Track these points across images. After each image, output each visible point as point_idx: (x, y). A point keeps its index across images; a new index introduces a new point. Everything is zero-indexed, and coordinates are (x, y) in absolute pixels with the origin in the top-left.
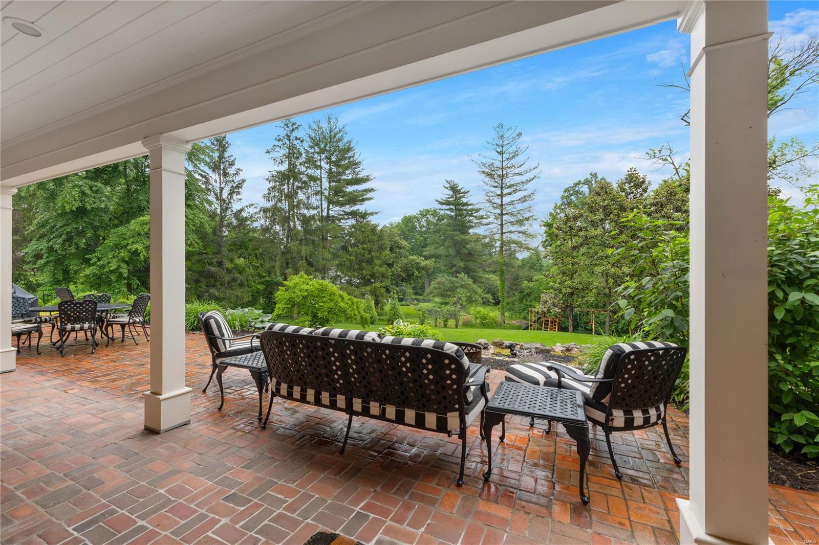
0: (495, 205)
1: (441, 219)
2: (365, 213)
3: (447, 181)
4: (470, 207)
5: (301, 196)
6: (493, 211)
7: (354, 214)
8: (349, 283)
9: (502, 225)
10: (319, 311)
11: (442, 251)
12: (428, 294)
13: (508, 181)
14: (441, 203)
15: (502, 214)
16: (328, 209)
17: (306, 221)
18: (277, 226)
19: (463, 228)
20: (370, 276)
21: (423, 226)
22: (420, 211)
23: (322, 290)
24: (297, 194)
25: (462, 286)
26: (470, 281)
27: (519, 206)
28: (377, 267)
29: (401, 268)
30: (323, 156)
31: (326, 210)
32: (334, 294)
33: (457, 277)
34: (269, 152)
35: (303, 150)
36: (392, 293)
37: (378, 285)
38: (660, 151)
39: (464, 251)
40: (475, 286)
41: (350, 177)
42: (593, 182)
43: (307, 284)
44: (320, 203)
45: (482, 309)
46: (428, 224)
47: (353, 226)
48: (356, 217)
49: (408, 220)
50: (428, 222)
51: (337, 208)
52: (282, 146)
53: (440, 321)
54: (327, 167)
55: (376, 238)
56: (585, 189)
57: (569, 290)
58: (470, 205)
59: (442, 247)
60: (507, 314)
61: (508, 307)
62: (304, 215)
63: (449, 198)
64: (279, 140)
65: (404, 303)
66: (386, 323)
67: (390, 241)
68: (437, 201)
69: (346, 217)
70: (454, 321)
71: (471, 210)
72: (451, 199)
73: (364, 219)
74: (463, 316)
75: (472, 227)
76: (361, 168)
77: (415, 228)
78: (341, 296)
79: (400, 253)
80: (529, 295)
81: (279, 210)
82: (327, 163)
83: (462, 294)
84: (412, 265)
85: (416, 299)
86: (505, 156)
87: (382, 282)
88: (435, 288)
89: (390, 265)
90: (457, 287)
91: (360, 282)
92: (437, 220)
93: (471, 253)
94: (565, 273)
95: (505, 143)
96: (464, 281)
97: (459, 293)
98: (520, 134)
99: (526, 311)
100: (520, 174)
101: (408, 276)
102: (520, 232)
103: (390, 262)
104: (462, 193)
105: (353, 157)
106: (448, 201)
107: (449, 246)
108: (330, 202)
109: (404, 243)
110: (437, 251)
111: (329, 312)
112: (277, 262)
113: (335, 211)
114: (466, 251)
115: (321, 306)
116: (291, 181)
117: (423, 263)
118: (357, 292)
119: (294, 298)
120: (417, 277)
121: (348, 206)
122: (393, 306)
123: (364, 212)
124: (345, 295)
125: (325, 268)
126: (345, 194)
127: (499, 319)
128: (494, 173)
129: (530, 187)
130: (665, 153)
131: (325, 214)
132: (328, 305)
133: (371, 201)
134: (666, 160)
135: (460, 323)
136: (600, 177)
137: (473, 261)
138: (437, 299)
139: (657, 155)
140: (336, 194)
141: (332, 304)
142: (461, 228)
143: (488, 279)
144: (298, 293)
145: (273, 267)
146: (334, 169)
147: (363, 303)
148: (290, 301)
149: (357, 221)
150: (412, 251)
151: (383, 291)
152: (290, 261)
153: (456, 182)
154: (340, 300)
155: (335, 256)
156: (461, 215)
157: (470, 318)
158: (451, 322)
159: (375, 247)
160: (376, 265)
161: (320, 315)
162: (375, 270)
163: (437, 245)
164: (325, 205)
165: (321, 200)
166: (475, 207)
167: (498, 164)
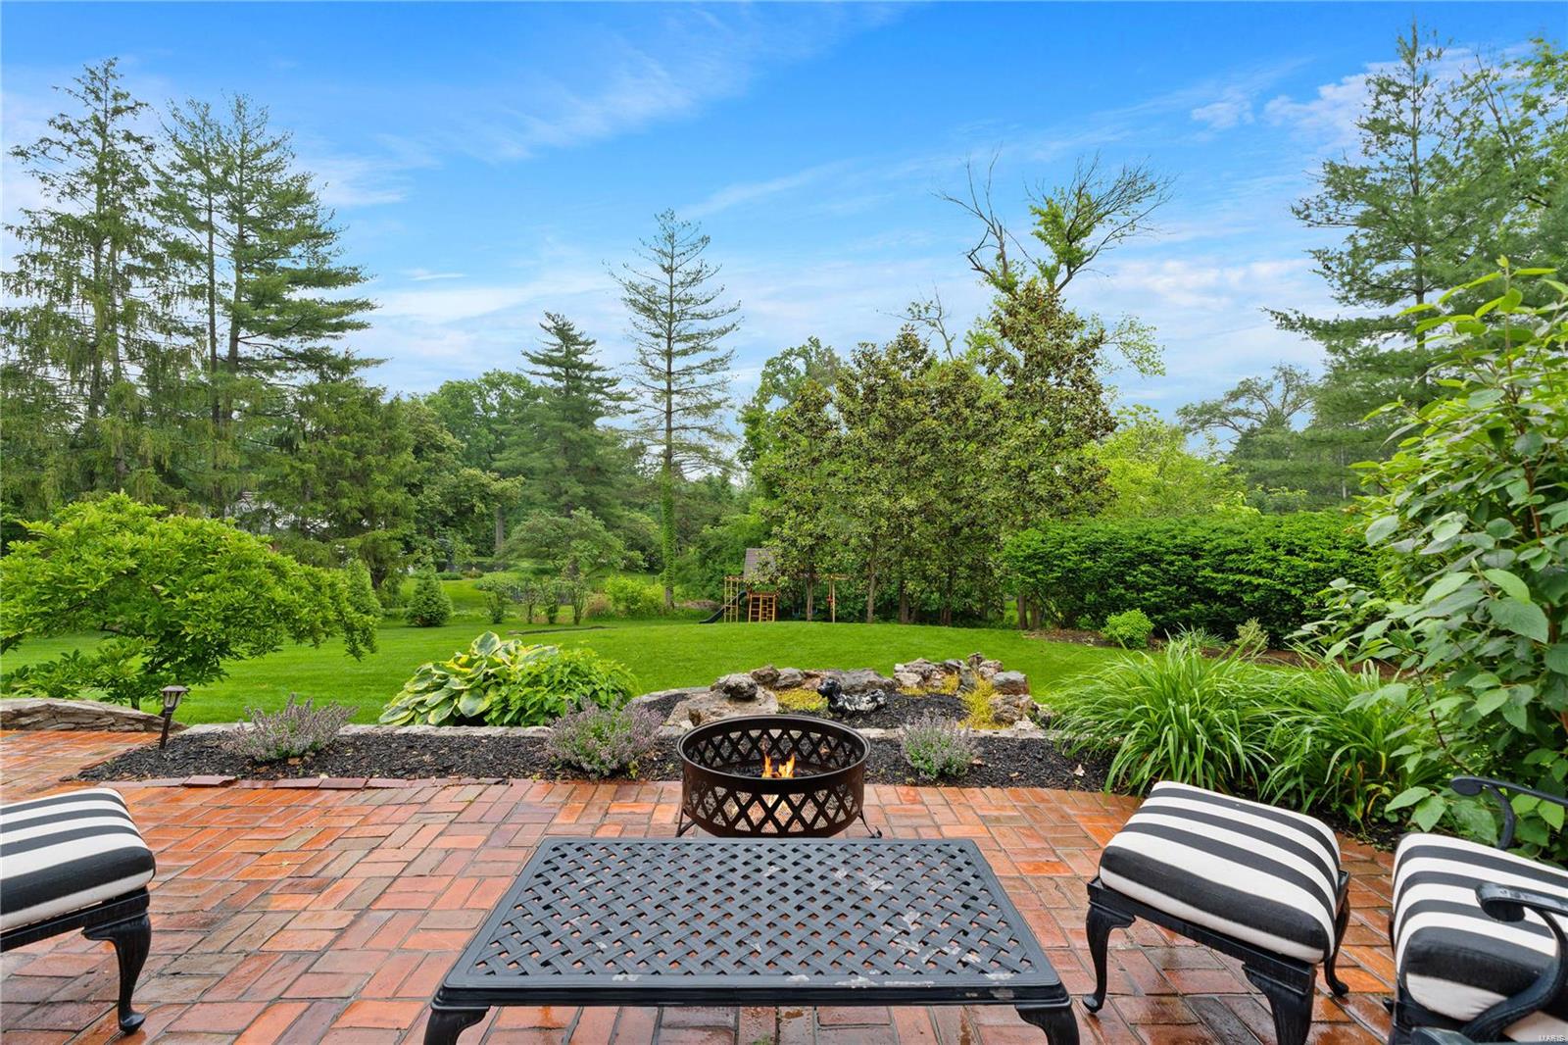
0: (656, 372)
1: (533, 394)
2: (346, 360)
3: (549, 315)
4: (595, 375)
5: (140, 290)
6: (652, 383)
7: (313, 359)
8: (300, 529)
9: (669, 413)
10: (186, 618)
11: (537, 461)
12: (505, 555)
13: (681, 327)
14: (536, 361)
15: (669, 392)
16: (235, 340)
17: (158, 362)
18: (50, 369)
19: (584, 415)
20: (361, 511)
21: (493, 408)
22: (486, 374)
23: (201, 550)
24: (127, 286)
25: (582, 536)
26: (598, 525)
27: (702, 379)
28: (382, 492)
29: (442, 495)
30: (220, 200)
31: (227, 341)
32: (248, 563)
33: (570, 516)
34: (22, 154)
35: (150, 170)
36: (418, 554)
37: (381, 533)
38: (927, 309)
39: (584, 462)
40: (609, 535)
41: (303, 265)
42: (813, 354)
43: (141, 532)
44: (207, 319)
45: (629, 582)
46: (503, 405)
47: (312, 389)
48: (320, 367)
49: (456, 394)
50: (505, 401)
51: (263, 339)
52: (75, 148)
53: (541, 612)
54: (233, 229)
55: (376, 421)
56: (799, 364)
57: (809, 541)
58: (599, 369)
59: (537, 454)
60: (677, 589)
61: (681, 574)
62: (152, 348)
63: (553, 351)
64: (65, 127)
65: (446, 573)
66: (404, 622)
67: (414, 431)
68: (525, 354)
69: (290, 365)
70: (571, 608)
71: (600, 380)
72: (555, 354)
73: (343, 373)
74: (592, 600)
75: (601, 414)
76: (335, 245)
77: (471, 409)
78: (274, 568)
79: (438, 462)
80: (717, 550)
81: (63, 322)
82: (232, 219)
83: (582, 552)
84: (469, 488)
85: (479, 566)
86: (678, 277)
87: (394, 526)
88: (523, 540)
89: (414, 489)
90: (571, 538)
91: (331, 528)
92: (522, 398)
93: (598, 469)
94: (802, 508)
95: (677, 251)
96: (587, 525)
97: (576, 549)
98: (705, 240)
99: (714, 583)
100: (704, 317)
101: (459, 514)
102: (702, 429)
103: (415, 481)
104: (580, 344)
105: (311, 217)
106: (551, 357)
107: (553, 452)
108: (238, 322)
109: (449, 439)
110: (526, 460)
111: (226, 620)
112: (50, 471)
113: (257, 345)
114: (590, 464)
115: (194, 603)
116: (107, 249)
117: (497, 487)
118: (323, 551)
119: (72, 581)
120: (482, 516)
121: (296, 338)
122: (422, 582)
123: (342, 355)
124: (288, 562)
125: (224, 490)
126: (285, 307)
127: (663, 600)
128: (654, 307)
129: (722, 345)
130: (933, 314)
131: (223, 350)
132: (225, 598)
133: (363, 330)
134: (934, 325)
135: (584, 612)
136: (824, 346)
137: (602, 483)
138: (525, 564)
139: (923, 315)
140: (259, 302)
141: (241, 593)
142: (577, 416)
143: (632, 521)
144: (94, 560)
145: (35, 484)
146: (253, 239)
147: (340, 577)
148: (57, 590)
149: (322, 376)
150: (468, 458)
151: (396, 547)
152: (98, 469)
153: (569, 319)
154: (271, 580)
155: (255, 460)
156: (577, 389)
157: (605, 600)
158: (566, 612)
159: (374, 444)
160: (378, 487)
161: (189, 630)
162: (375, 498)
163: (525, 449)
164: (223, 325)
165: (211, 312)
166: (609, 375)
167: (663, 290)
